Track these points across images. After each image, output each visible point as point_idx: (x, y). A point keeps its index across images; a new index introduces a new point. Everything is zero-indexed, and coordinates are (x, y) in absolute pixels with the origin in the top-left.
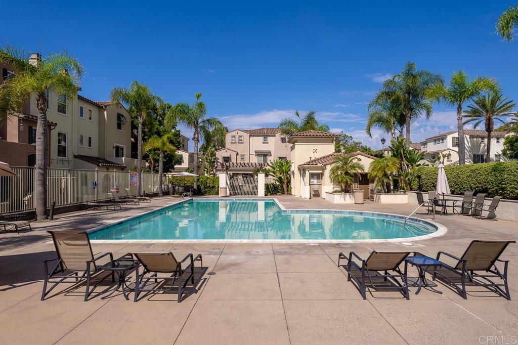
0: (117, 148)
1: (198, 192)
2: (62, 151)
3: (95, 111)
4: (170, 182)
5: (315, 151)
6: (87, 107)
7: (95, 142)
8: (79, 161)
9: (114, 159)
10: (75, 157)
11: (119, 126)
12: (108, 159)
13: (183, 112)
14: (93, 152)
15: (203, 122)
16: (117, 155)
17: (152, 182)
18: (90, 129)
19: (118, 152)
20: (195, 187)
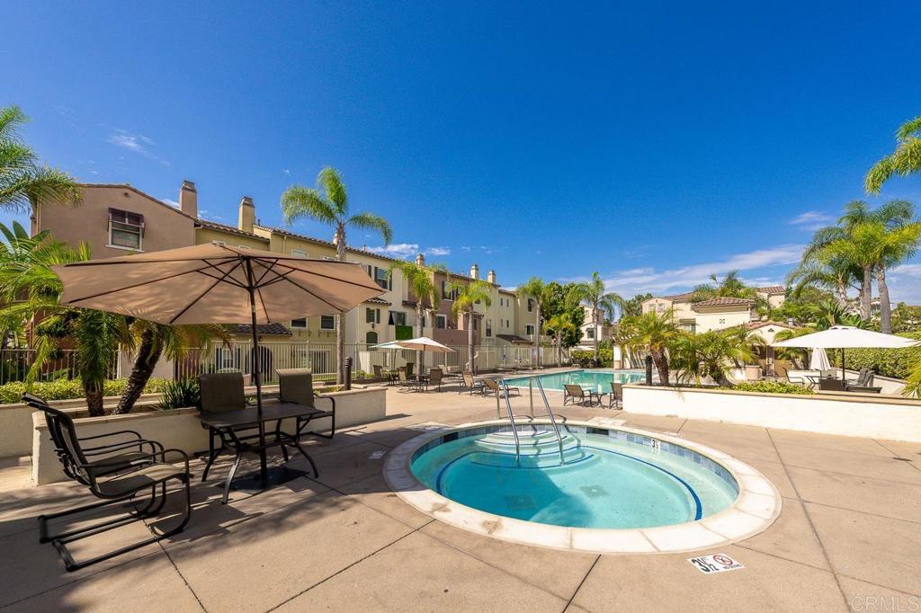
0: (528, 327)
1: (598, 364)
2: (489, 332)
3: (511, 299)
4: (572, 354)
5: (722, 321)
6: (505, 298)
7: (511, 324)
8: (500, 339)
9: (525, 336)
10: (497, 336)
11: (530, 309)
12: (521, 336)
13: (582, 291)
14: (510, 331)
15: (603, 298)
16: (529, 333)
17: (553, 355)
18: (508, 314)
19: (529, 330)
20: (595, 359)
